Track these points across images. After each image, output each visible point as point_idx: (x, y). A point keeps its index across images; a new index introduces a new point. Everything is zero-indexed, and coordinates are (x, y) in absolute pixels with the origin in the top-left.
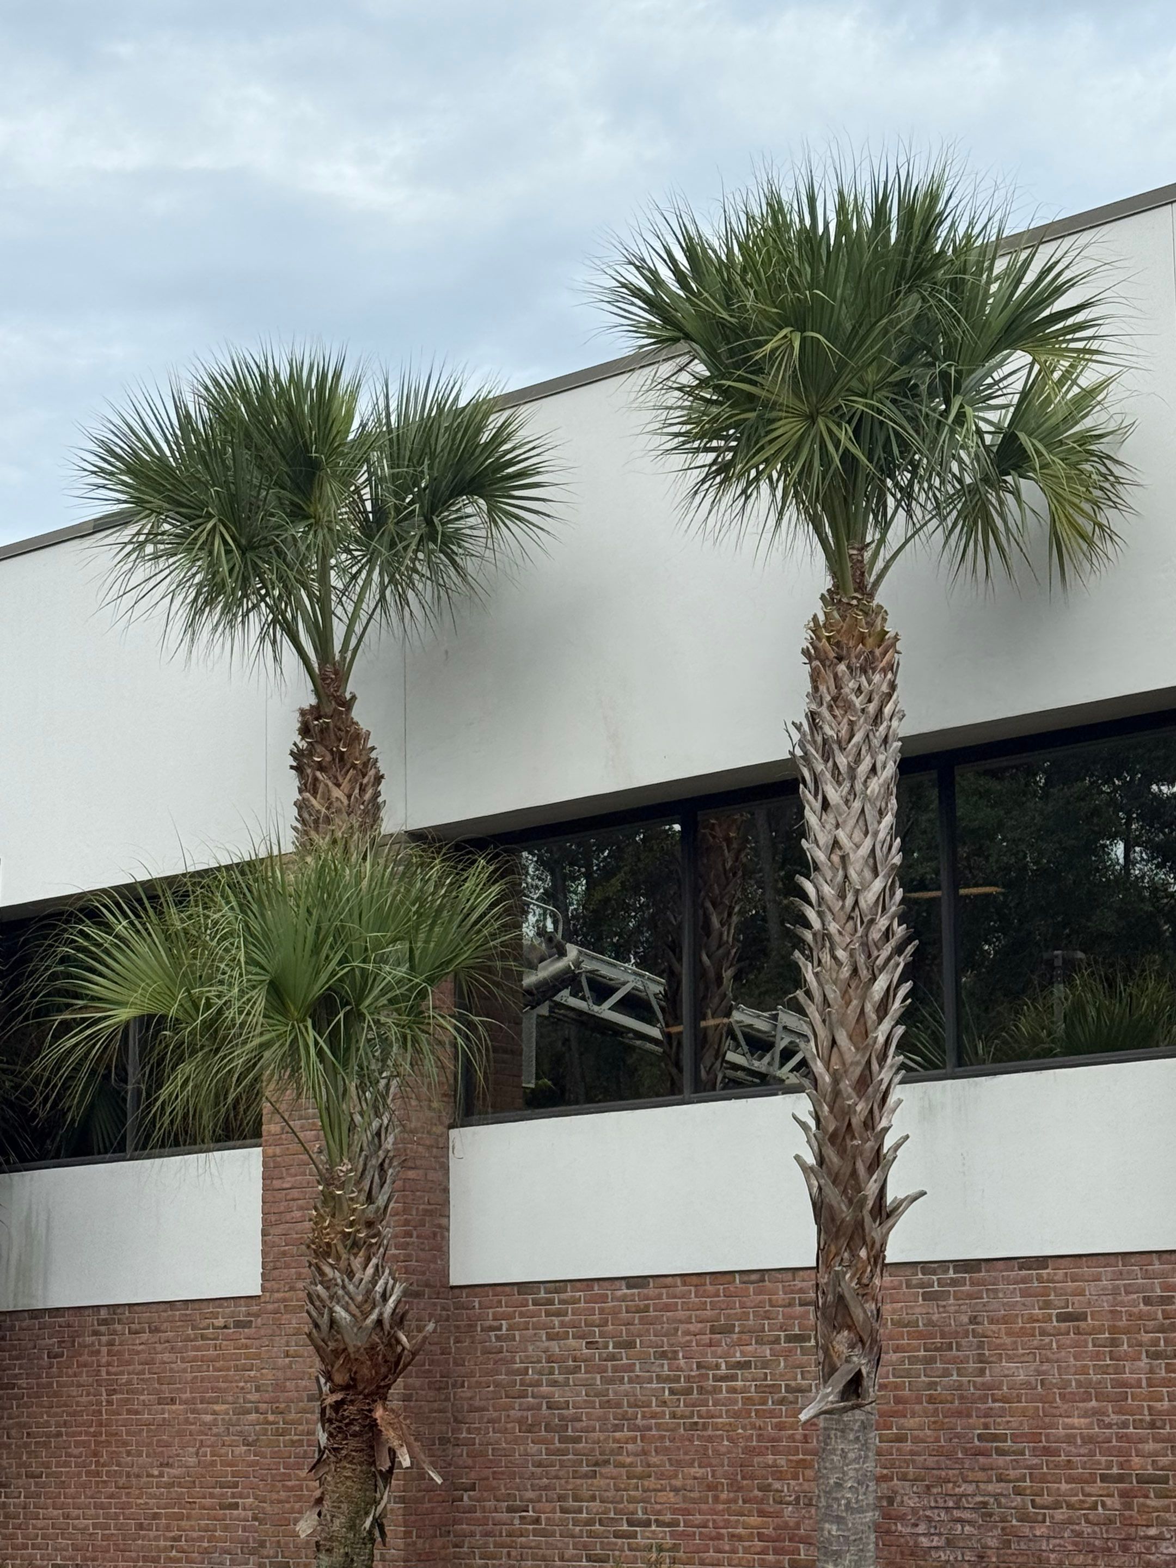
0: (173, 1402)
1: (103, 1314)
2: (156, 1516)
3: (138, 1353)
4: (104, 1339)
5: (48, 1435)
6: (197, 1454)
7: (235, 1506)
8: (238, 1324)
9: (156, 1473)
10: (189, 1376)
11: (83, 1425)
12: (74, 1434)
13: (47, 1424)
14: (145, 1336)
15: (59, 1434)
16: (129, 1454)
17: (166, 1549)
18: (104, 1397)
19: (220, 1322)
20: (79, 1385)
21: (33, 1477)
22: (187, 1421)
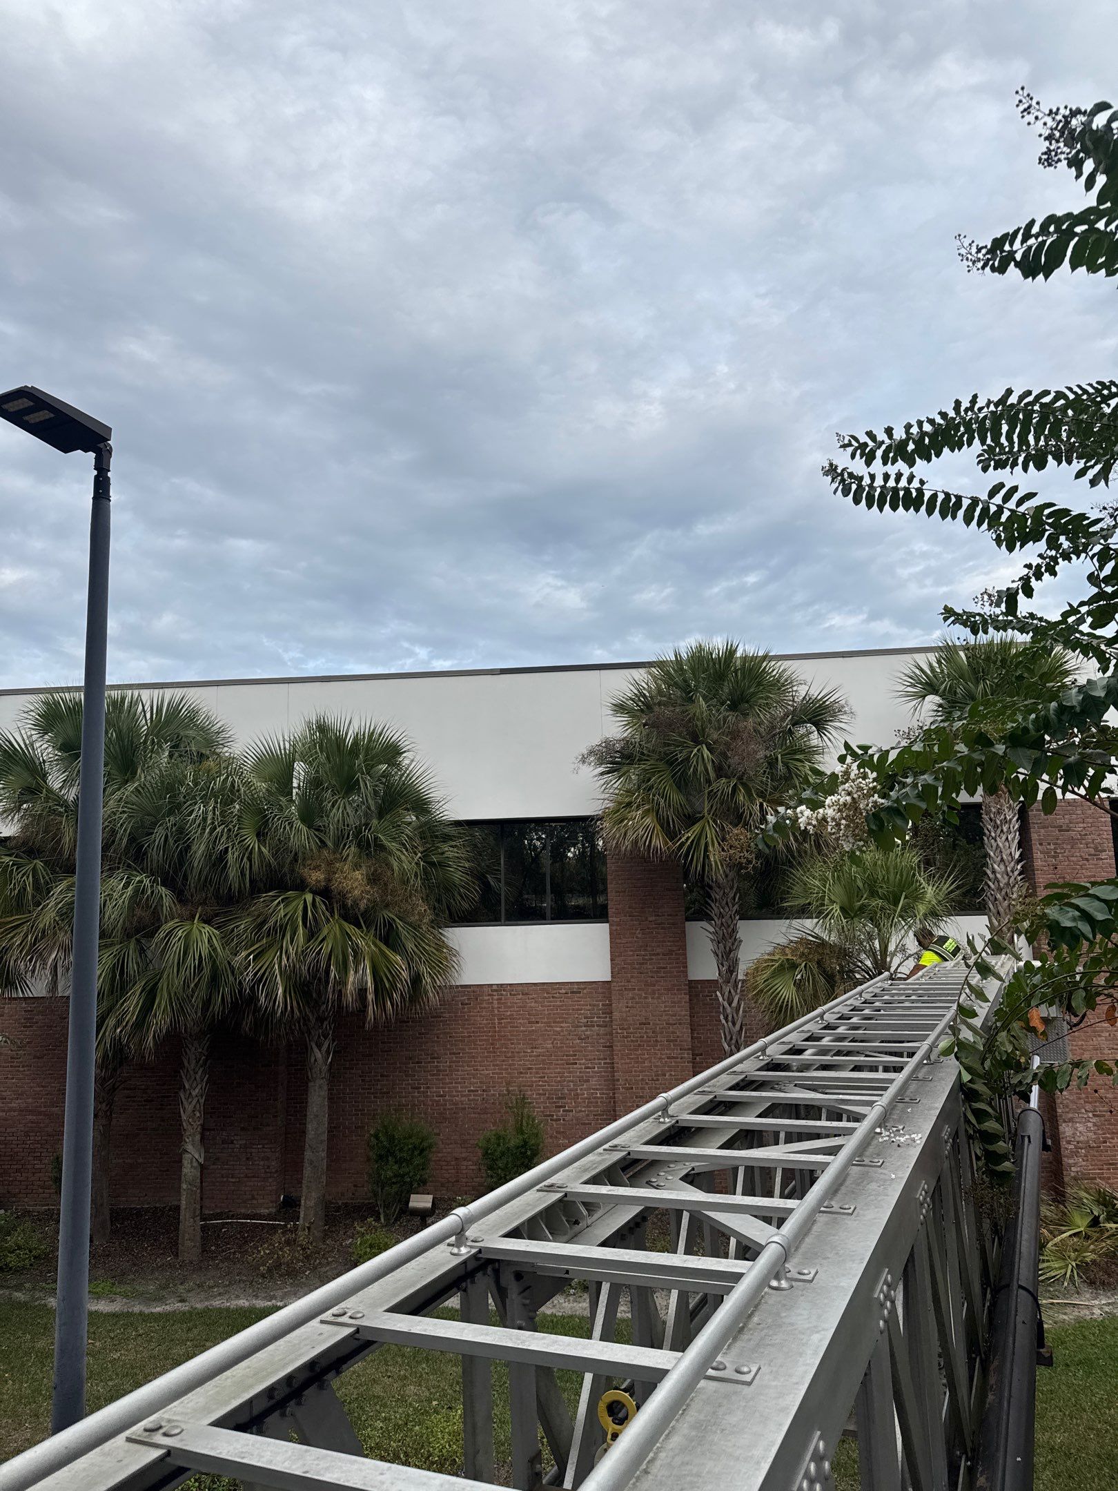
0: (537, 1022)
1: (494, 987)
2: (529, 1069)
3: (516, 1003)
4: (495, 997)
5: (465, 1037)
6: (553, 1043)
7: (576, 1064)
8: (572, 992)
9: (529, 1051)
10: (546, 1012)
11: (485, 1032)
12: (479, 1036)
13: (462, 1032)
14: (520, 997)
15: (470, 1036)
16: (512, 1044)
17: (536, 1081)
18: (496, 1021)
19: (564, 991)
20: (481, 1016)
21: (454, 1054)
22: (546, 1030)
